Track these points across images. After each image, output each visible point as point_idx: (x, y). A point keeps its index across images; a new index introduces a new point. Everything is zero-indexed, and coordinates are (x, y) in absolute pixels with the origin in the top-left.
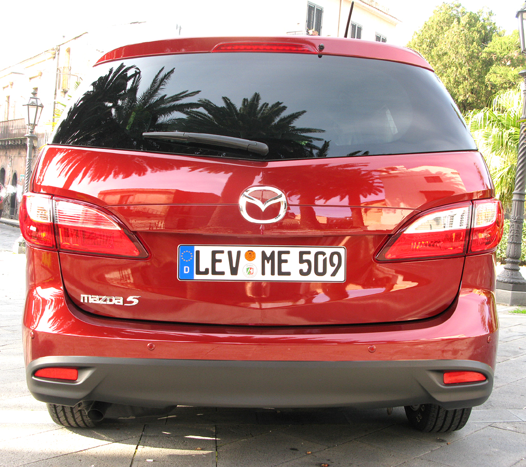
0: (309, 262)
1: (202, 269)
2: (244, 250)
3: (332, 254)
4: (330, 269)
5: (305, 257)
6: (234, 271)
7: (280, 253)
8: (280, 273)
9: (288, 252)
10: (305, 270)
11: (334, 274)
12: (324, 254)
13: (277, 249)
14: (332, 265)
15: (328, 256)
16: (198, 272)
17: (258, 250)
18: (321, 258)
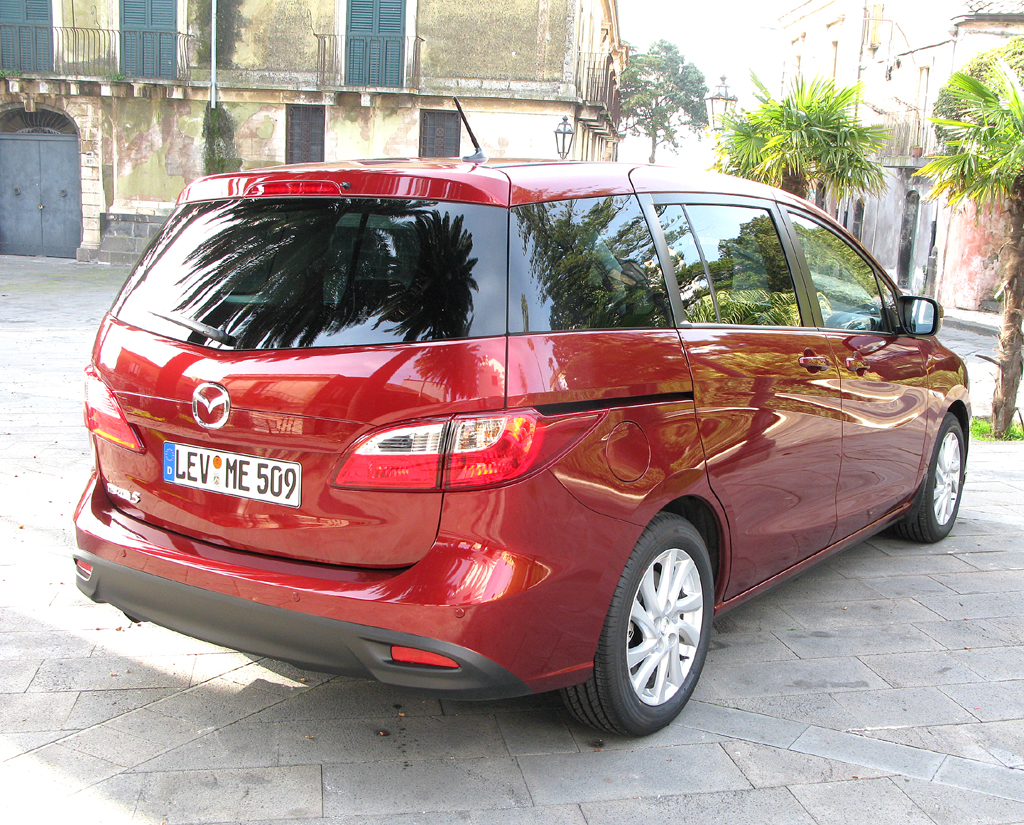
0: (265, 477)
1: (180, 473)
2: (213, 454)
3: (288, 471)
4: (286, 490)
5: (264, 471)
6: (204, 480)
7: (242, 463)
8: (242, 488)
9: (248, 463)
10: (262, 488)
11: (288, 497)
12: (280, 470)
13: (239, 458)
14: (288, 485)
15: (283, 472)
16: (179, 476)
17: (224, 456)
18: (277, 473)
